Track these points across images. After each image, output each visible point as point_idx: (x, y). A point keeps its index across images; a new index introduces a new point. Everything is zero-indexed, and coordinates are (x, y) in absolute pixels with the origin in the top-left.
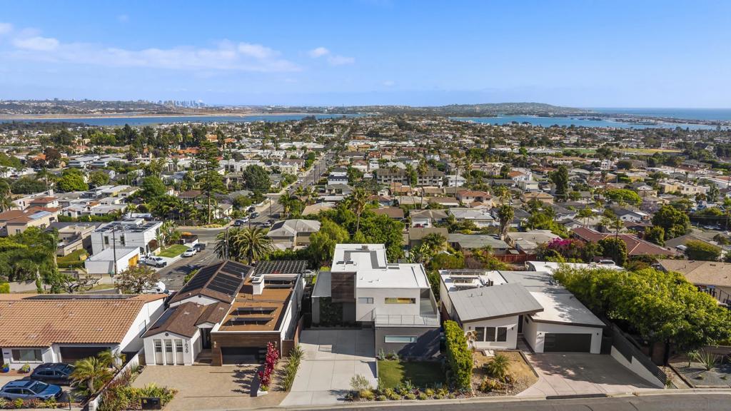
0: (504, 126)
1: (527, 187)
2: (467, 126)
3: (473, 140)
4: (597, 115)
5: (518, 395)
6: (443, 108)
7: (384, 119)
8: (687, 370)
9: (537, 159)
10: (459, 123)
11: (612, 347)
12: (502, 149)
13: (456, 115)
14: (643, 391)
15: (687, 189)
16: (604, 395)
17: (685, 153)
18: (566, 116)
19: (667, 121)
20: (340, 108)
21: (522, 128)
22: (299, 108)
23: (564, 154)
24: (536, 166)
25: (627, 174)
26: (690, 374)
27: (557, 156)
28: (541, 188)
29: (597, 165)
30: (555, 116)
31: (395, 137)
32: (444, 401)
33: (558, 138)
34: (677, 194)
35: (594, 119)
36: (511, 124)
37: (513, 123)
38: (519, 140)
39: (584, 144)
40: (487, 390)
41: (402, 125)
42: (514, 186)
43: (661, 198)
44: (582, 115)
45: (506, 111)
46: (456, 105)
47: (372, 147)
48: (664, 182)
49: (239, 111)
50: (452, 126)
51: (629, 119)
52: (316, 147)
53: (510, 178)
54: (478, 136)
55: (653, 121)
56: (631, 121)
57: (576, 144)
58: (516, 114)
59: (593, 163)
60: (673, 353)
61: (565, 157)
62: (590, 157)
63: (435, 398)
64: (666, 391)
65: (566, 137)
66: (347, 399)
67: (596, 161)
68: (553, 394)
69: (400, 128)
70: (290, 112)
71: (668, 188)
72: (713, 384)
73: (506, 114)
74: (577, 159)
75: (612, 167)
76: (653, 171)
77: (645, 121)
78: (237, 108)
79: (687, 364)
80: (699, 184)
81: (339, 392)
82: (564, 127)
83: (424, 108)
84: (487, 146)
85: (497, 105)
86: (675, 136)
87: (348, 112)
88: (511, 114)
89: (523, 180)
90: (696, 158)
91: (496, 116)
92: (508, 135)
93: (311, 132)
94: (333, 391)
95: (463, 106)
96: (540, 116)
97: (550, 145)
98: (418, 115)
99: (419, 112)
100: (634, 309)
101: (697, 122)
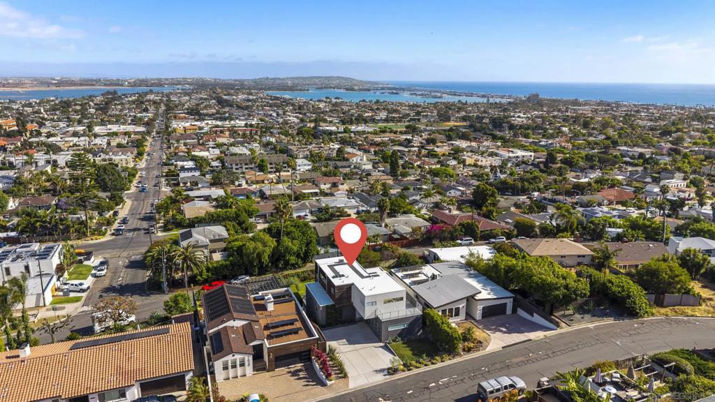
0: (319, 101)
1: (364, 167)
2: (287, 102)
3: (297, 117)
4: (395, 89)
5: (487, 350)
6: (255, 81)
7: (197, 93)
8: (564, 316)
9: (360, 138)
10: (277, 98)
11: (518, 309)
12: (327, 128)
13: (270, 89)
14: (548, 333)
15: (482, 161)
16: (530, 340)
17: (471, 126)
18: (369, 90)
19: (449, 94)
20: (142, 81)
21: (335, 105)
22: (93, 80)
23: (381, 132)
24: (361, 145)
25: (436, 149)
26: (566, 319)
27: (375, 133)
28: (374, 167)
29: (409, 141)
30: (360, 90)
31: (218, 116)
32: (448, 363)
33: (370, 114)
34: (475, 165)
35: (392, 93)
36: (325, 99)
37: (327, 98)
38: (338, 117)
39: (393, 120)
40: (469, 350)
41: (221, 102)
42: (352, 167)
43: (465, 170)
44: (383, 89)
45: (315, 84)
46: (267, 78)
47: (201, 128)
48: (464, 155)
49: (16, 85)
50: (271, 102)
51: (420, 93)
52: (136, 130)
53: (347, 160)
54: (300, 113)
55: (439, 94)
56: (422, 95)
57: (386, 120)
58: (325, 88)
59: (406, 139)
60: (556, 308)
61: (382, 135)
62: (401, 133)
63: (442, 361)
64: (559, 331)
65: (376, 113)
66: (389, 374)
67: (408, 137)
68: (505, 345)
69: (219, 104)
70: (81, 85)
71: (469, 161)
72: (579, 321)
73: (317, 88)
74: (392, 136)
75: (421, 143)
76: (452, 144)
77: (433, 94)
78: (10, 81)
79: (563, 312)
80: (489, 155)
81: (382, 371)
82: (371, 101)
83: (236, 80)
84: (312, 125)
85: (307, 78)
86: (460, 109)
87: (152, 85)
88: (322, 88)
89: (358, 160)
90: (479, 131)
91: (308, 90)
92: (326, 111)
93: (121, 111)
94: (376, 371)
95: (274, 79)
96: (347, 89)
97: (365, 121)
98: (232, 89)
99: (232, 85)
100: (534, 285)
101: (472, 95)
